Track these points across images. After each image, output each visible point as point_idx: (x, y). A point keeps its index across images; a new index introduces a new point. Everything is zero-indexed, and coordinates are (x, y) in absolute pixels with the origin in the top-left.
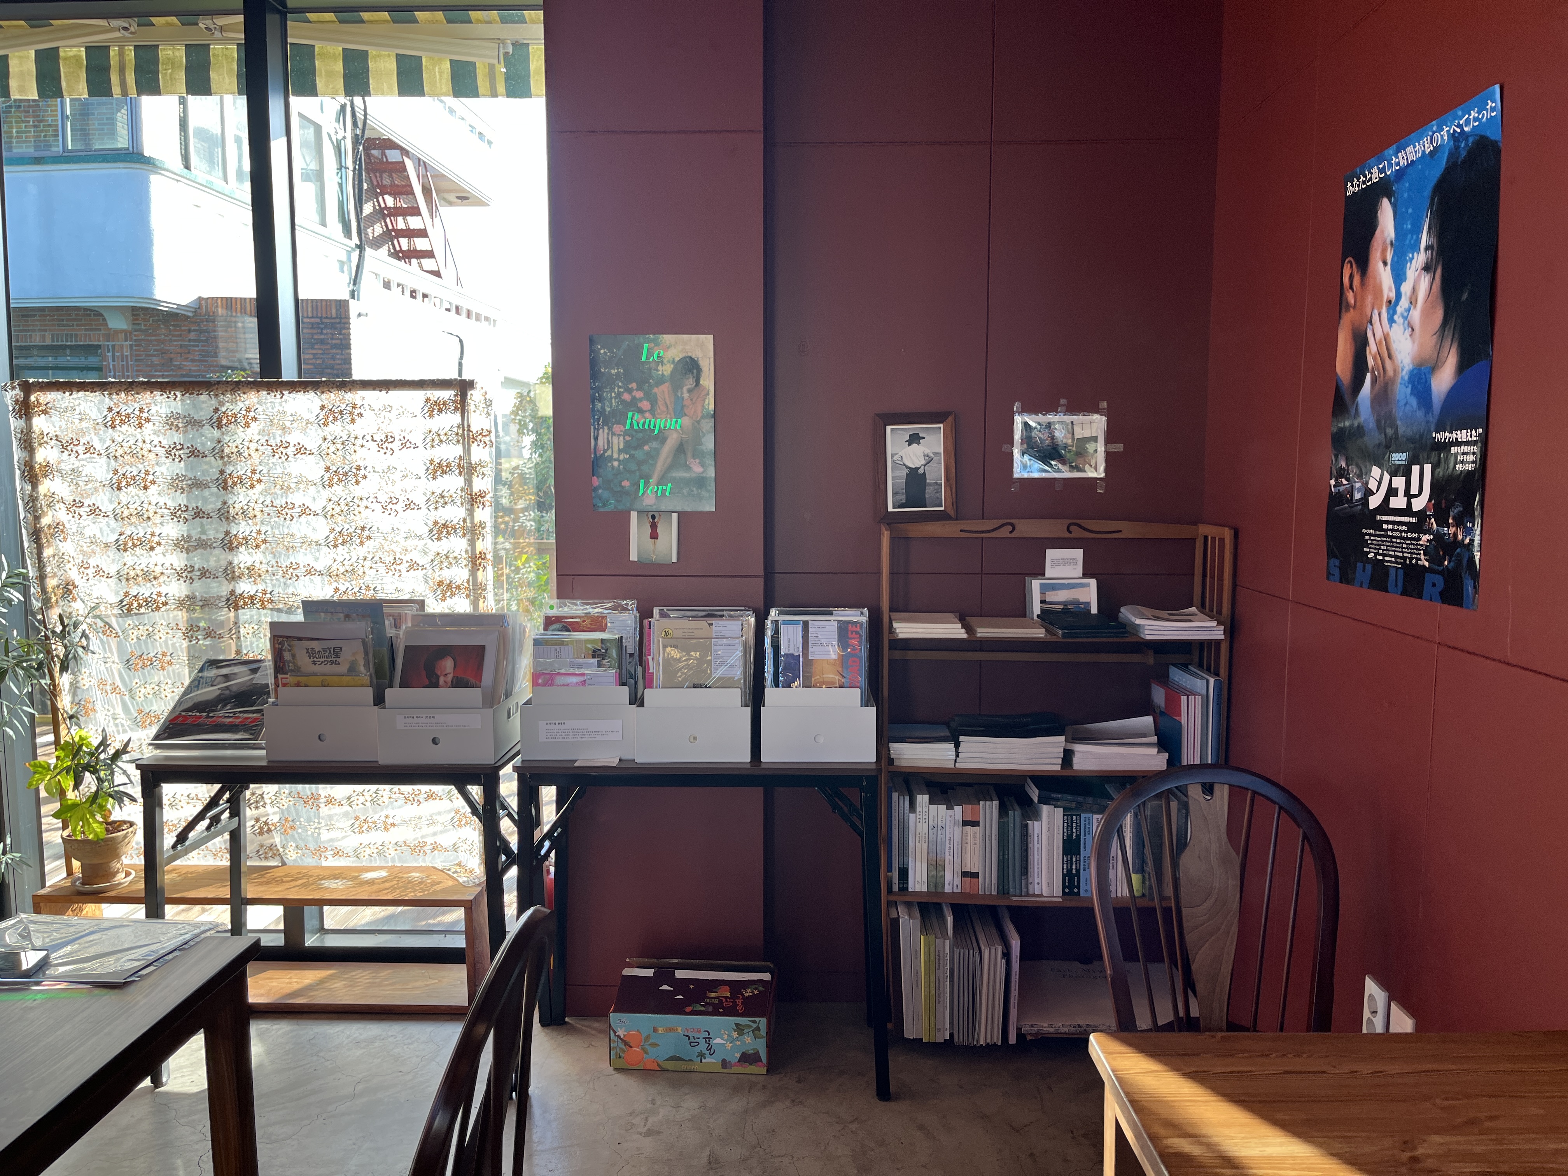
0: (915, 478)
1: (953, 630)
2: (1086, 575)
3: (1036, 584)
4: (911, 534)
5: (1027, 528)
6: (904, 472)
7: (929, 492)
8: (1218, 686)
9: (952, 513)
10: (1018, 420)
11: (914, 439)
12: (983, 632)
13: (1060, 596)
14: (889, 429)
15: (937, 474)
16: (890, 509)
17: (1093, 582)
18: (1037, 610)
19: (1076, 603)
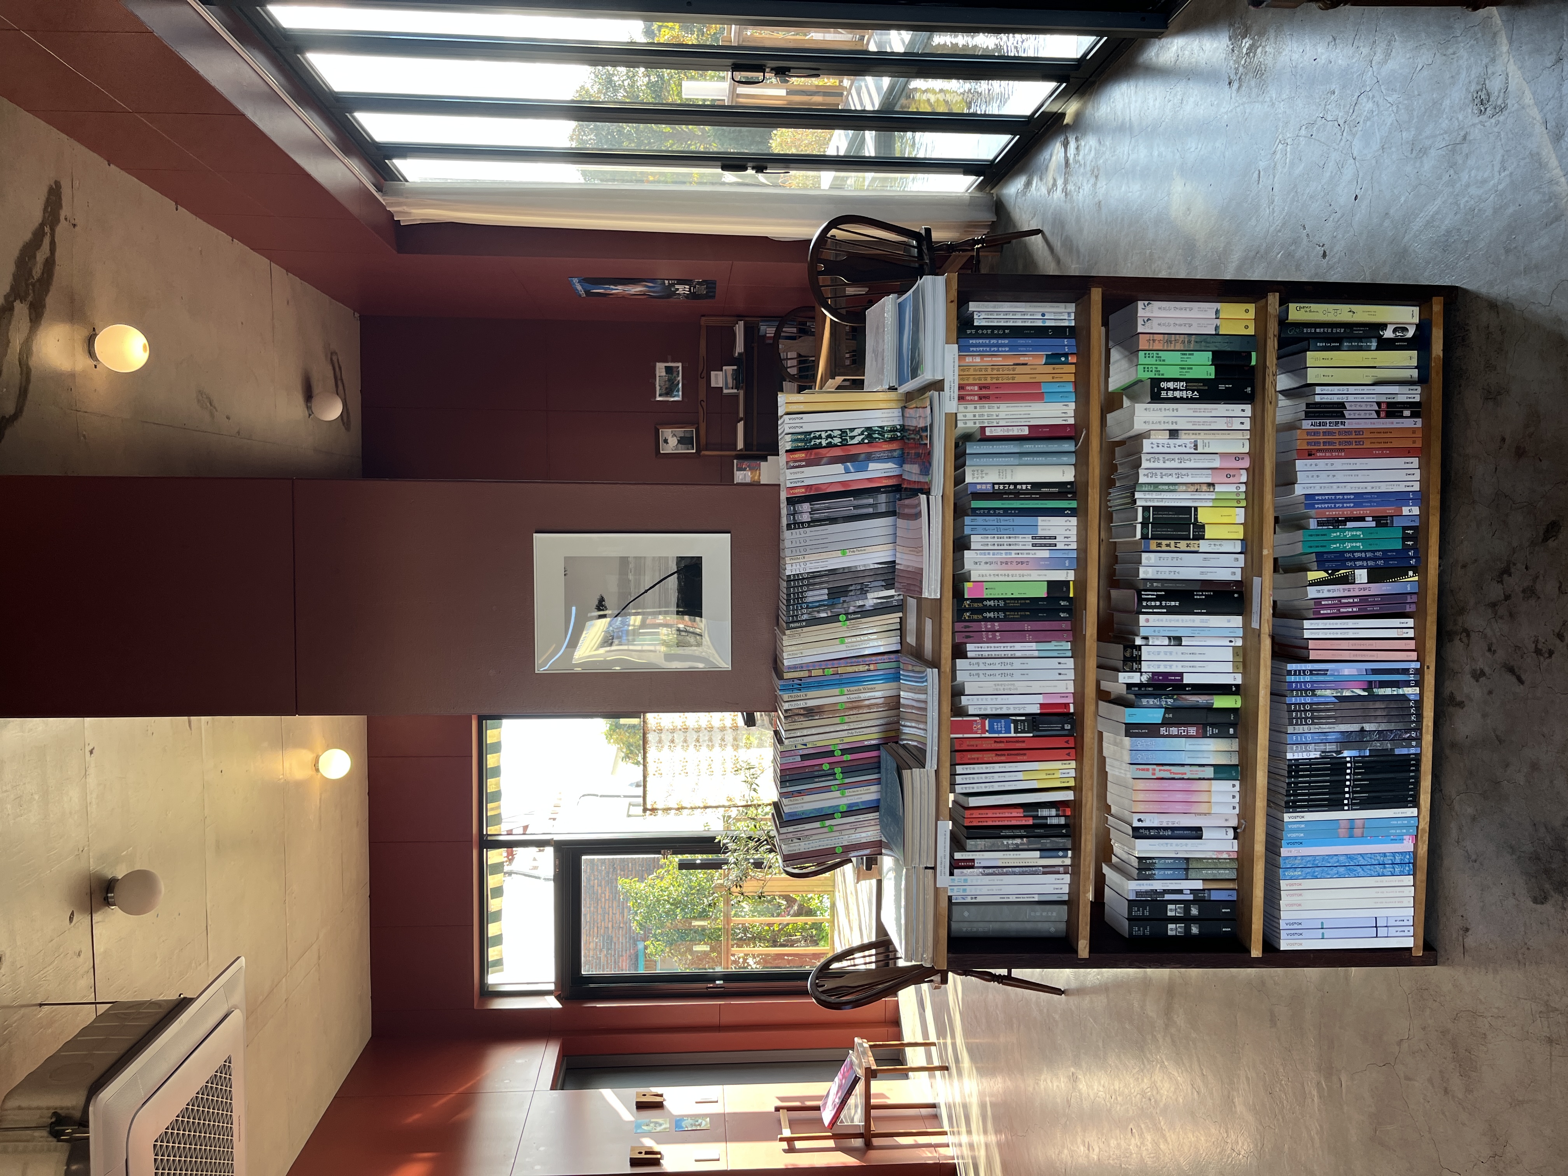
0: (682, 441)
1: (740, 426)
2: (722, 370)
3: (725, 391)
4: (705, 443)
5: (702, 395)
6: (680, 445)
7: (688, 435)
8: (762, 321)
9: (696, 426)
10: (658, 399)
11: (666, 441)
12: (741, 415)
13: (730, 381)
14: (662, 452)
15: (680, 431)
16: (694, 451)
17: (724, 368)
18: (736, 391)
19: (733, 375)
